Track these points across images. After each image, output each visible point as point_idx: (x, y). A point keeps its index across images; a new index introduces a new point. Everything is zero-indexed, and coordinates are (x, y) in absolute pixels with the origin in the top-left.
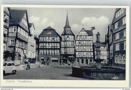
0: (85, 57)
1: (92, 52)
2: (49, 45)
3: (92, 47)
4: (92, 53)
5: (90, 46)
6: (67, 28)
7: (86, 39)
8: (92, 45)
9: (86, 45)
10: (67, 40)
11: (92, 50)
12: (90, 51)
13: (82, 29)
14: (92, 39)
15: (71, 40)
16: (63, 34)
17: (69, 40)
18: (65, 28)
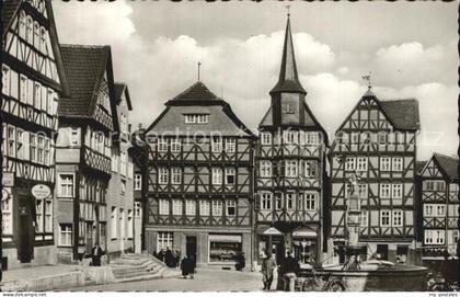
0: (373, 232)
1: (409, 208)
2: (197, 177)
3: (409, 186)
4: (410, 216)
5: (404, 180)
6: (285, 96)
7: (382, 148)
8: (410, 174)
9: (383, 176)
10: (286, 153)
11: (410, 202)
12: (400, 203)
13: (365, 98)
14: (411, 149)
15: (307, 154)
16: (269, 122)
17: (296, 153)
18: (276, 95)
